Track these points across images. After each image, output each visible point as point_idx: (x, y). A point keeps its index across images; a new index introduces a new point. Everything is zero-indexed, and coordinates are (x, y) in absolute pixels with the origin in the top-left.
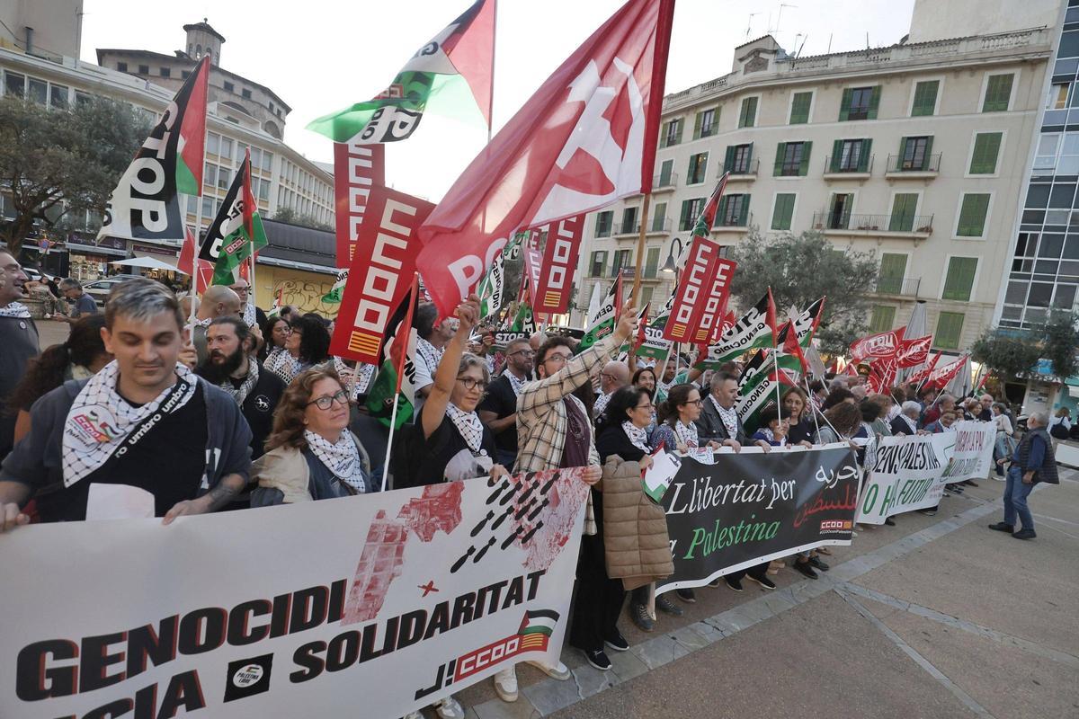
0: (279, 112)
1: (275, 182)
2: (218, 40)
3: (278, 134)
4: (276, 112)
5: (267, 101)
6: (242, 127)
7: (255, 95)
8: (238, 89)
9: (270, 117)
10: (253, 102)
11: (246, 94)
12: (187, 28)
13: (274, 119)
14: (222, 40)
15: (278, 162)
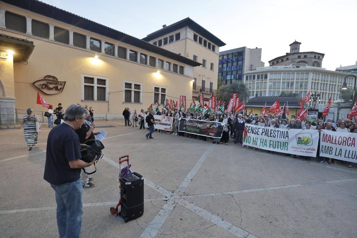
0: (319, 57)
1: (310, 81)
2: (298, 44)
3: (319, 65)
4: (317, 57)
5: (313, 56)
6: (302, 68)
7: (308, 56)
8: (302, 56)
9: (314, 60)
10: (308, 58)
11: (305, 57)
12: (290, 45)
13: (318, 60)
14: (300, 43)
15: (311, 75)
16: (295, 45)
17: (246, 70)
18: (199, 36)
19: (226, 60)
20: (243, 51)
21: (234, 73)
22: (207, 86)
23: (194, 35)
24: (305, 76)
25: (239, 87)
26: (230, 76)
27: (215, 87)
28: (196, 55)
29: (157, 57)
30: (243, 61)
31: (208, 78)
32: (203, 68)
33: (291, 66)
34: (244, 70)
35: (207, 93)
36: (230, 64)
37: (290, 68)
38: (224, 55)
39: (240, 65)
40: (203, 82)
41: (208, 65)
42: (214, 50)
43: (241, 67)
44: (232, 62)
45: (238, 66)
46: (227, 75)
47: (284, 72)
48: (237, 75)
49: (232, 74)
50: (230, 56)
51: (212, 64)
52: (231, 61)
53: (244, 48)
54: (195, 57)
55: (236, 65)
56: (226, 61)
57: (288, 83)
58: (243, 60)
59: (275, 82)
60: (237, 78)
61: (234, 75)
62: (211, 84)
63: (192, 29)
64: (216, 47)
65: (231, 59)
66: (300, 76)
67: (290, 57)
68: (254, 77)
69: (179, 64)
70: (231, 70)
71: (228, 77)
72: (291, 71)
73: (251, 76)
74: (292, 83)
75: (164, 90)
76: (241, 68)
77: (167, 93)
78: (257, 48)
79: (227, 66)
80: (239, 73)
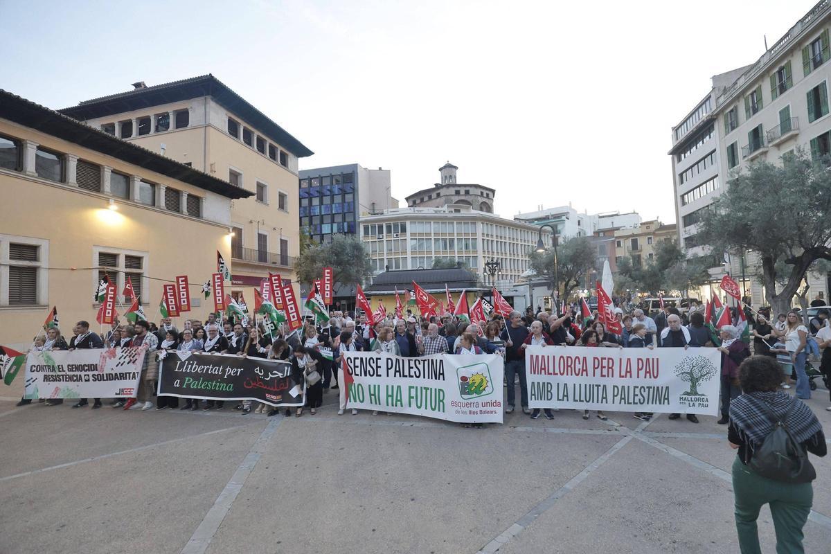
0: (488, 195)
1: (479, 237)
2: (454, 169)
3: (489, 209)
4: (485, 195)
5: (478, 192)
6: (464, 213)
7: (472, 190)
8: (462, 191)
9: (481, 200)
10: (471, 195)
11: (467, 192)
12: (440, 170)
13: (486, 200)
14: (456, 168)
15: (480, 226)
16: (448, 169)
17: (363, 214)
18: (243, 125)
19: (318, 189)
20: (354, 171)
21: (339, 219)
22: (273, 248)
23: (229, 120)
24: (470, 229)
25: (348, 250)
26: (330, 225)
27: (294, 251)
28: (238, 171)
29: (109, 164)
30: (356, 193)
31: (274, 229)
32: (259, 205)
33: (445, 208)
34: (358, 214)
35: (273, 266)
36: (327, 200)
37: (444, 212)
38: (311, 179)
39: (349, 203)
40: (262, 239)
41: (272, 198)
42: (284, 162)
43: (352, 207)
44: (332, 196)
45: (346, 205)
46: (322, 222)
47: (436, 219)
48: (345, 224)
49: (333, 222)
50: (326, 182)
51: (282, 197)
52: (328, 193)
53: (356, 166)
54: (235, 175)
55: (340, 201)
56: (317, 191)
57: (445, 240)
58: (354, 191)
59: (421, 239)
60: (346, 231)
61: (338, 223)
62: (284, 243)
63: (221, 105)
64: (291, 158)
65: (329, 188)
66: (463, 228)
67: (443, 192)
68: (381, 227)
69: (186, 189)
70: (330, 212)
71: (326, 229)
72: (446, 218)
73: (373, 227)
74: (452, 241)
75: (134, 261)
76: (352, 209)
77: (146, 268)
78: (380, 168)
79: (321, 203)
80: (349, 218)
